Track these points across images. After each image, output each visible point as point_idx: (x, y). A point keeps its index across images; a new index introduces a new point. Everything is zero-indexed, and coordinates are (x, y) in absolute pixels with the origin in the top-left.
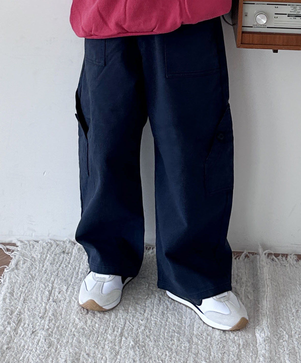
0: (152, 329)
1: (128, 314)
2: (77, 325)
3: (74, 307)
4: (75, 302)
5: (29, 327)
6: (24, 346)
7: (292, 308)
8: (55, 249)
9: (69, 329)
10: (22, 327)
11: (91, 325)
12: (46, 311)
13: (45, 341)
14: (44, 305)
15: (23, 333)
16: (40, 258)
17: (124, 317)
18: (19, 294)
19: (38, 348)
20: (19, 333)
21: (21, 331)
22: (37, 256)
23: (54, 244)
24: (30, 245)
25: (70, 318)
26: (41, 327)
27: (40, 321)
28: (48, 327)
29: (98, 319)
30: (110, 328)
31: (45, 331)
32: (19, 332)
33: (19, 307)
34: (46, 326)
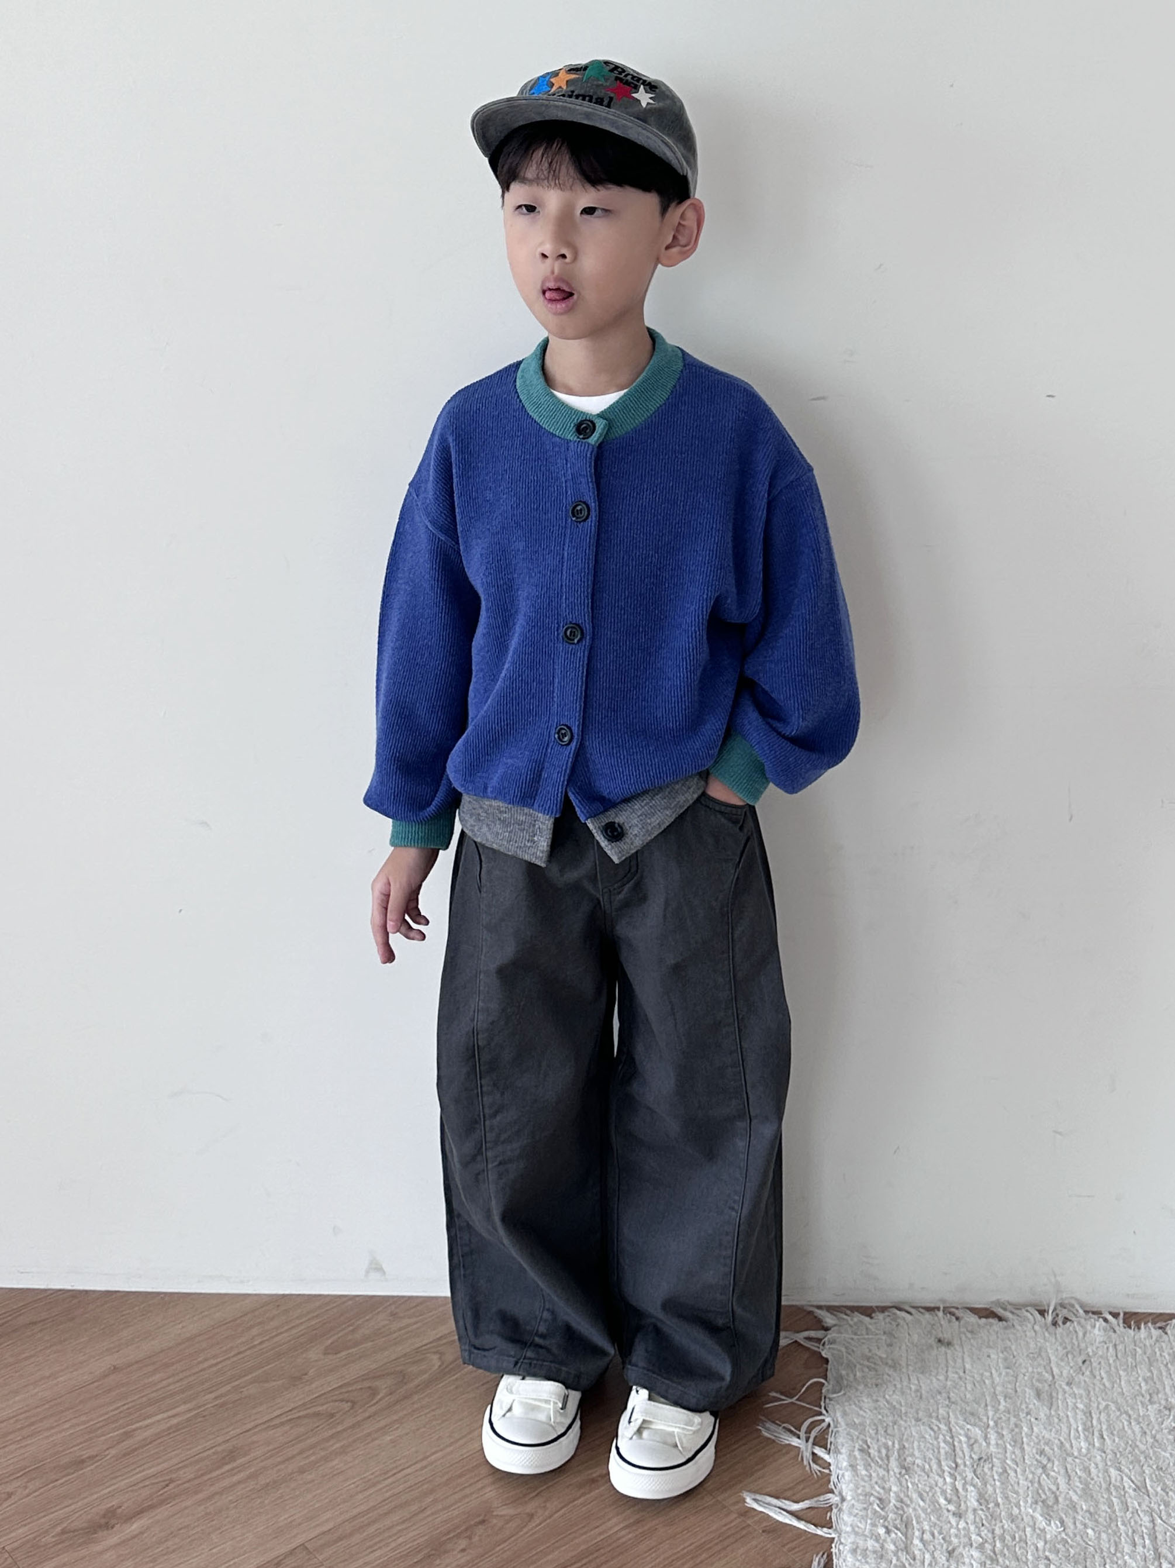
2: (1044, 1531)
5: (936, 1541)
9: (1030, 1543)
10: (920, 1540)
11: (1076, 1531)
14: (949, 1480)
15: (927, 1556)
20: (918, 1557)
21: (920, 1550)
25: (1020, 1513)
26: (964, 1538)
28: (980, 1539)
29: (1088, 1514)
30: (1123, 1538)
31: (976, 1548)
32: (917, 1552)
33: (894, 1488)
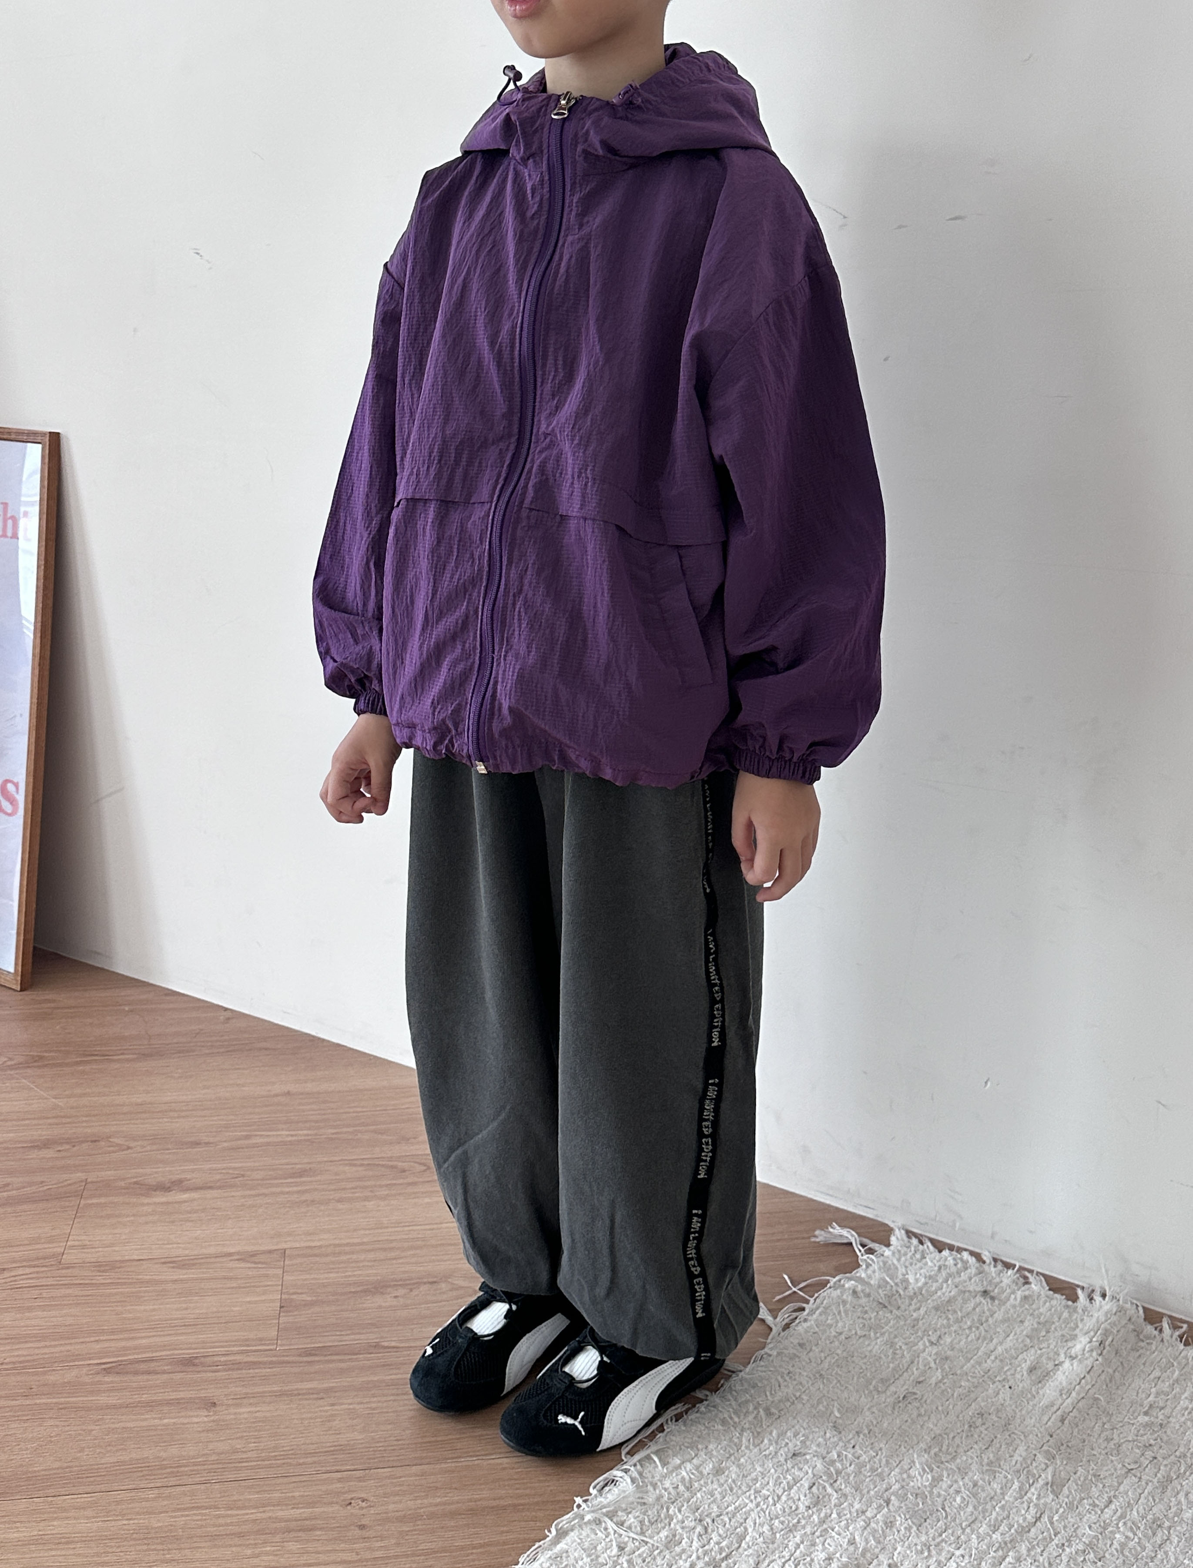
6: (756, 1480)
13: (810, 1488)
19: (784, 1498)
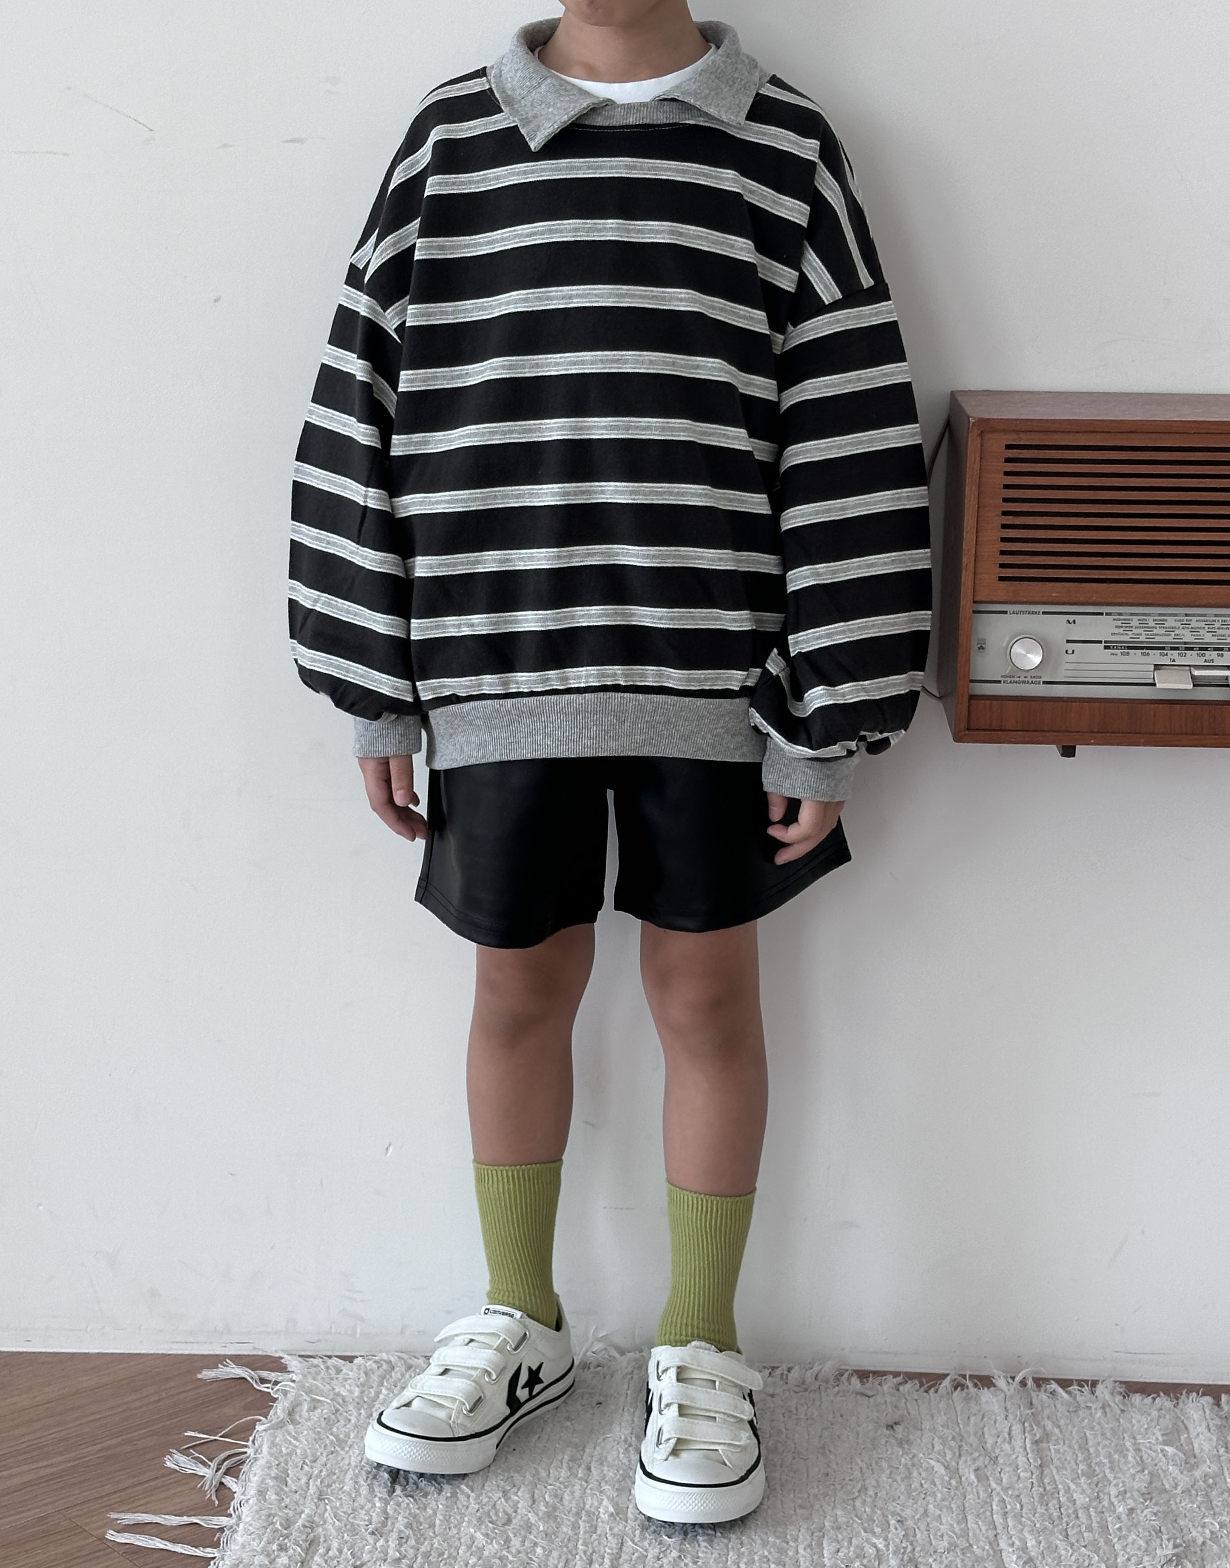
0: (700, 1555)
1: (626, 1522)
2: (481, 1549)
3: (467, 1507)
4: (468, 1497)
7: (1116, 1503)
8: (403, 1375)
9: (459, 1560)
10: (322, 1556)
12: (386, 1519)
14: (378, 1504)
16: (361, 1397)
17: (616, 1530)
18: (303, 1481)
22: (350, 1391)
23: (399, 1364)
24: (328, 1368)
25: (458, 1533)
26: (377, 1554)
27: (372, 1542)
28: (398, 1554)
30: (577, 1557)
33: (307, 1511)
34: (391, 1552)
